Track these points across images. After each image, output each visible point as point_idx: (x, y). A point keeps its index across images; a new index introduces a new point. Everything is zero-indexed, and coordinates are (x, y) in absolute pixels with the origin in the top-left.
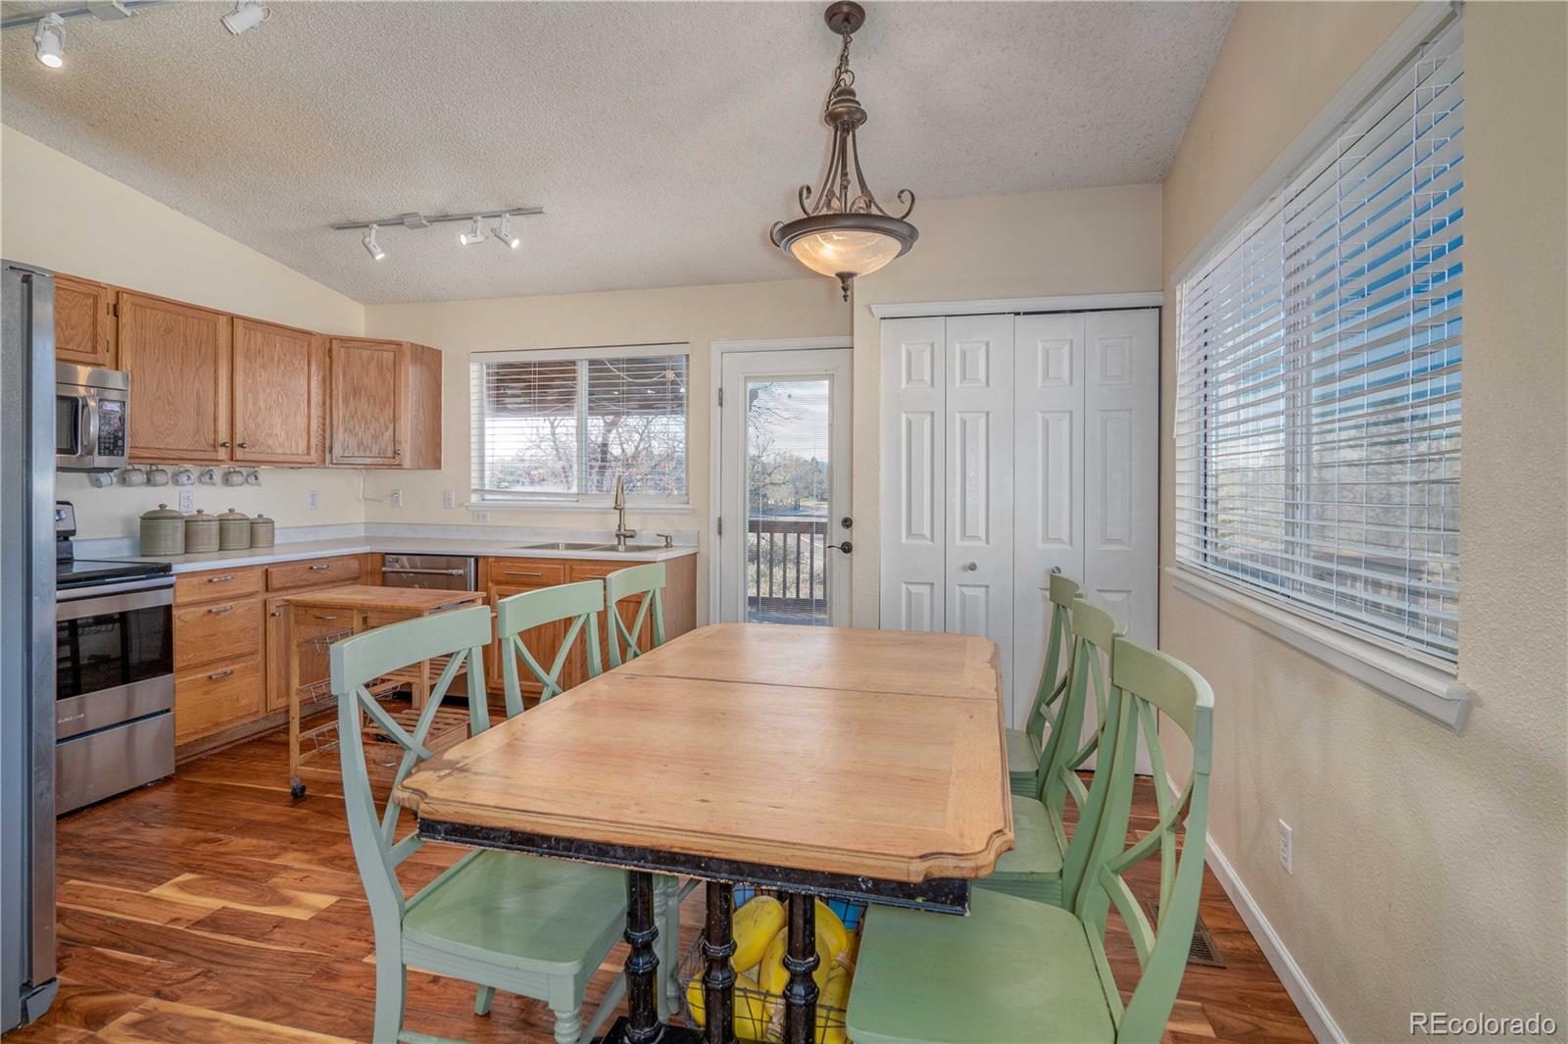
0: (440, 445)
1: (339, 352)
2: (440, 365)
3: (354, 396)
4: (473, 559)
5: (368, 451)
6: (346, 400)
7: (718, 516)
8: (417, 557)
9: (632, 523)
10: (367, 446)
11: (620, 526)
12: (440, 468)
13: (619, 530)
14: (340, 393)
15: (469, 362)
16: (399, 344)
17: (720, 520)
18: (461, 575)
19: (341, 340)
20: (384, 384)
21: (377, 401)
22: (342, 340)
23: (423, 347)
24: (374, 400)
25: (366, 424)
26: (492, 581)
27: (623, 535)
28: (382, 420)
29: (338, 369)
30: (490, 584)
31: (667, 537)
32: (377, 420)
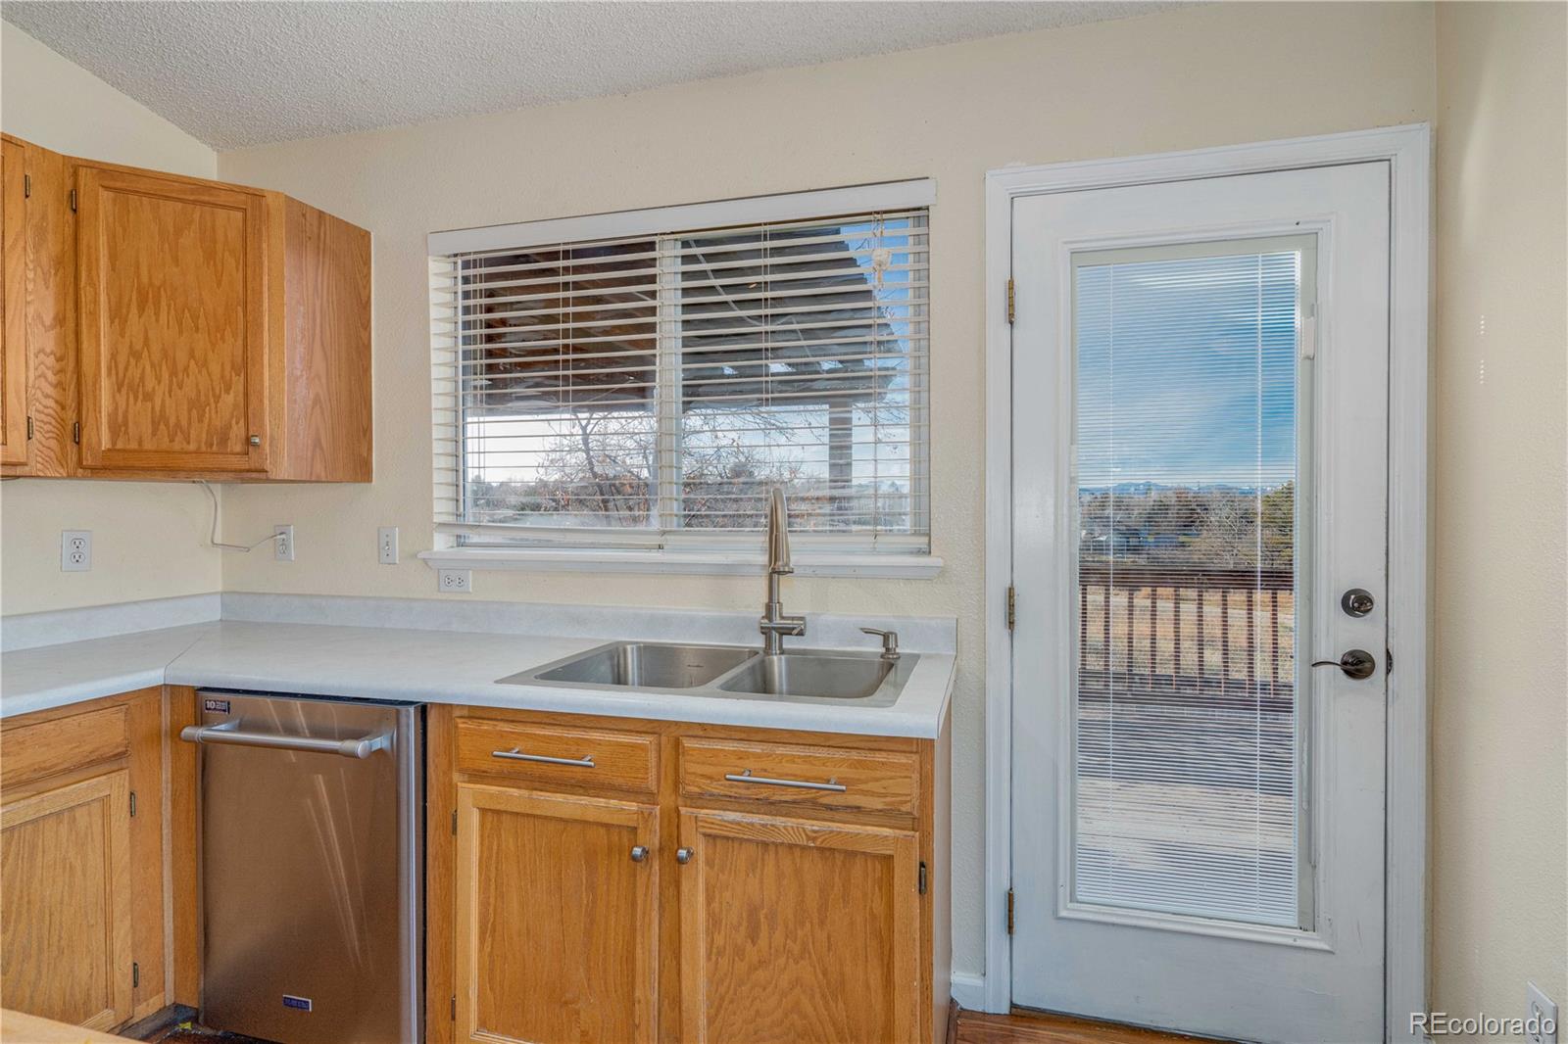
0: (367, 431)
1: (101, 204)
2: (367, 263)
3: (141, 310)
4: (412, 709)
5: (179, 438)
6: (118, 315)
7: (1008, 585)
8: (269, 700)
9: (794, 600)
10: (178, 425)
11: (769, 608)
12: (369, 480)
13: (769, 615)
14: (103, 298)
15: (428, 255)
16: (257, 196)
17: (1011, 593)
18: (381, 751)
19: (103, 171)
20: (219, 284)
21: (202, 322)
22: (108, 174)
23: (321, 214)
24: (195, 318)
25: (173, 373)
26: (462, 771)
27: (776, 629)
28: (215, 368)
29: (99, 242)
30: (456, 777)
31: (886, 637)
32: (204, 364)
